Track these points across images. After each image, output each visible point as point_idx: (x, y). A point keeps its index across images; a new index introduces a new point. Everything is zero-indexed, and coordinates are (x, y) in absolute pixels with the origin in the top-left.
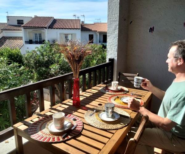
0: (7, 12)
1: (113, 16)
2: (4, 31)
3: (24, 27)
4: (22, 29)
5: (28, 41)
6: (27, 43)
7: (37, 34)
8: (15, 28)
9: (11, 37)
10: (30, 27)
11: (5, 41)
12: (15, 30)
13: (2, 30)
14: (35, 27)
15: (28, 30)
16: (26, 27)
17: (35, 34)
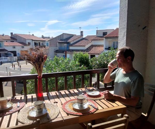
0: (97, 28)
1: (123, 23)
2: (93, 41)
3: (106, 37)
4: (104, 39)
5: (108, 48)
6: (107, 49)
7: (115, 42)
8: (101, 38)
9: (97, 45)
10: (110, 37)
11: (92, 48)
12: (100, 40)
13: (92, 40)
14: (114, 37)
15: (109, 40)
16: (107, 37)
17: (114, 42)
